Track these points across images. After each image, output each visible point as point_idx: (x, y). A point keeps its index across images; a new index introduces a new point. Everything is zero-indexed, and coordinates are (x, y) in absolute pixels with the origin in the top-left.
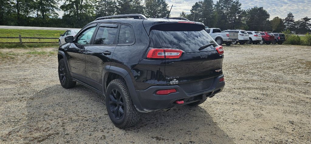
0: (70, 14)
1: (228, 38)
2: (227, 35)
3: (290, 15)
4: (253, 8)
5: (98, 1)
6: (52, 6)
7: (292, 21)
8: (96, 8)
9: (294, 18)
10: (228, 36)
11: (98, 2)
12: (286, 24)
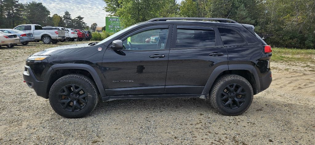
1: (57, 35)
2: (56, 32)
3: (67, 13)
4: (32, 3)
7: (69, 18)
9: (71, 16)
10: (57, 34)
12: (65, 21)
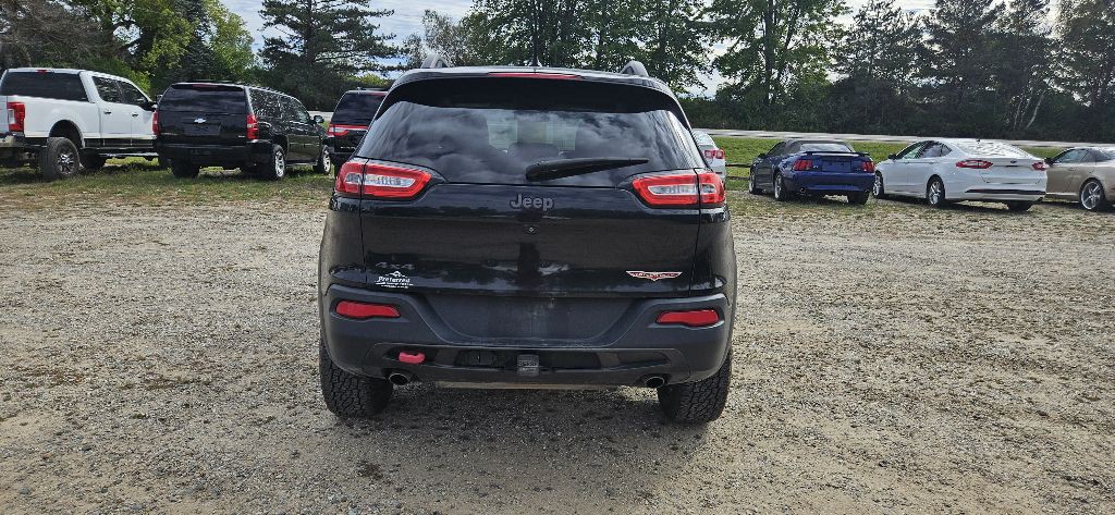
0: (741, 84)
5: (846, 33)
6: (691, 62)
8: (839, 58)
11: (846, 37)
